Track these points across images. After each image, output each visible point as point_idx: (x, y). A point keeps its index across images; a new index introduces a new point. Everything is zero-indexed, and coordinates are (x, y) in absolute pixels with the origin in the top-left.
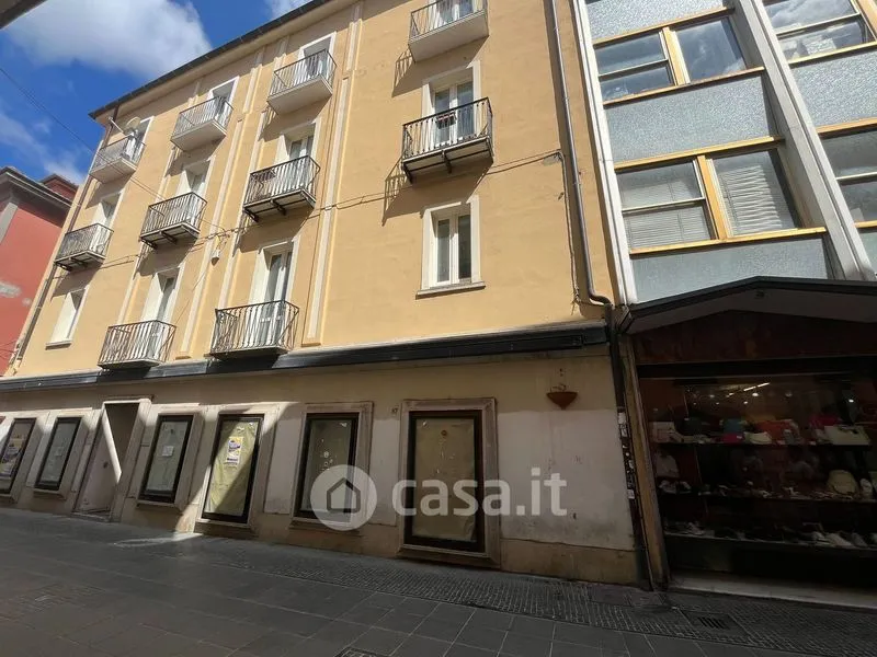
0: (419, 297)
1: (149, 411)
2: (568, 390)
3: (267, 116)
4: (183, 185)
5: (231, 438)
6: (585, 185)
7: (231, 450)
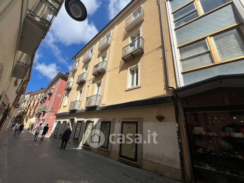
0: (126, 91)
1: (76, 120)
2: (162, 116)
3: (99, 53)
4: (84, 70)
5: (88, 127)
6: (168, 54)
7: (88, 129)
